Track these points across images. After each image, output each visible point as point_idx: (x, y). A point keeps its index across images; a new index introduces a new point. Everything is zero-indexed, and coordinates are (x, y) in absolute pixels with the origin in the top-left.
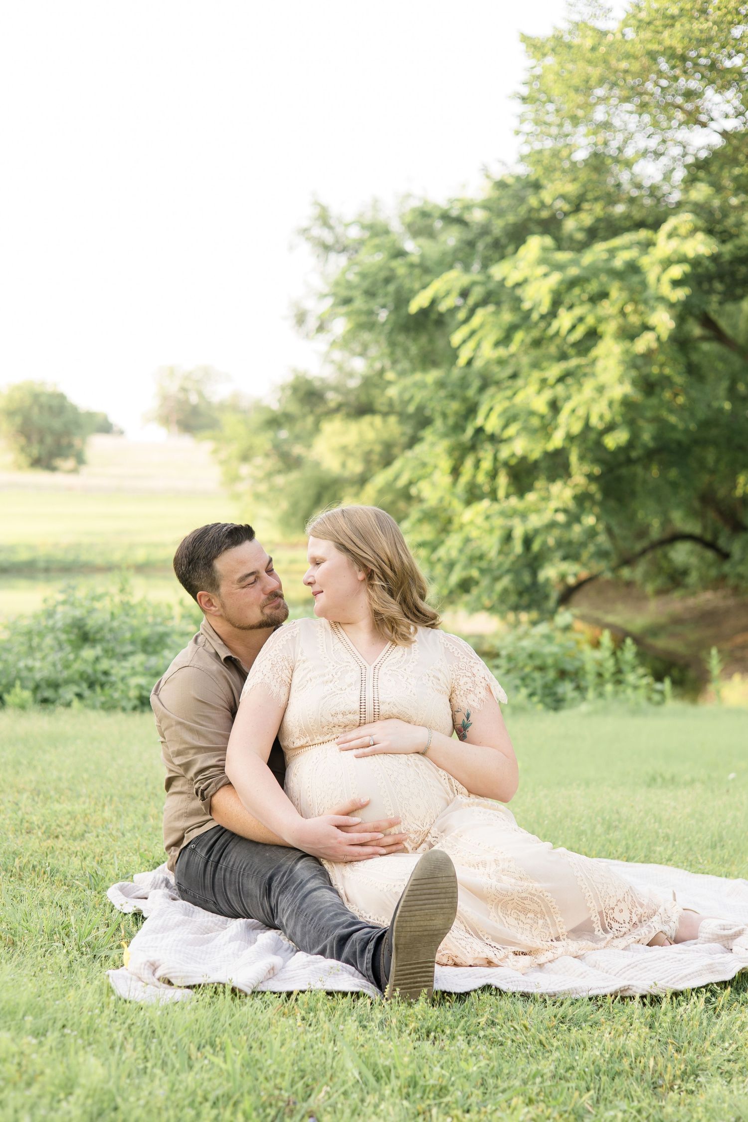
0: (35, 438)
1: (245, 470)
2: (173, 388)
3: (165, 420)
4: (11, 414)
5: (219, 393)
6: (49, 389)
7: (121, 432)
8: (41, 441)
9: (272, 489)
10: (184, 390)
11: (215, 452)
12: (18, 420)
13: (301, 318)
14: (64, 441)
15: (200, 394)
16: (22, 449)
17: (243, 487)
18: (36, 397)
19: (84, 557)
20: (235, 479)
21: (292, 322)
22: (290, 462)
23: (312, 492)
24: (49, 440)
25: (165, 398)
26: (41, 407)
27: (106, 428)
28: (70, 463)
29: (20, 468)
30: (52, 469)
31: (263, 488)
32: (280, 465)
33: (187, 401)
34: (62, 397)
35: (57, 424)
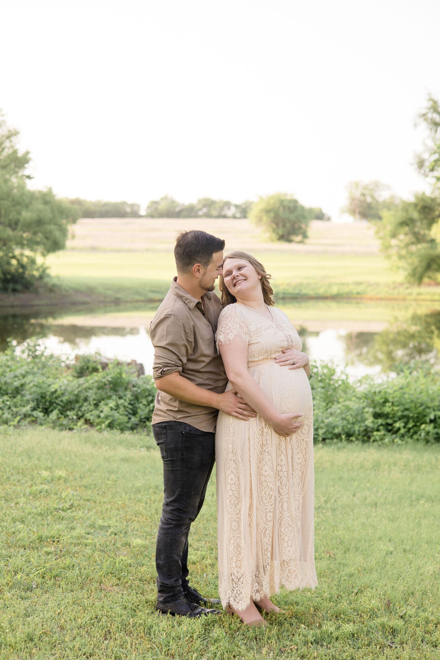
0: (281, 224)
1: (394, 242)
2: (357, 194)
3: (353, 212)
4: (268, 211)
5: (383, 196)
6: (289, 197)
7: (329, 219)
8: (284, 226)
9: (408, 252)
10: (364, 195)
11: (377, 232)
12: (272, 215)
13: (421, 164)
14: (296, 226)
15: (373, 197)
16: (274, 231)
17: (393, 252)
18: (282, 202)
19: (304, 291)
20: (388, 247)
21: (416, 166)
22: (418, 238)
23: (424, 264)
24: (288, 225)
25: (353, 199)
26: (284, 207)
27: (320, 216)
28: (299, 238)
29: (272, 241)
30: (290, 241)
31: (403, 252)
32: (414, 240)
33: (365, 201)
34: (296, 201)
35: (292, 217)
